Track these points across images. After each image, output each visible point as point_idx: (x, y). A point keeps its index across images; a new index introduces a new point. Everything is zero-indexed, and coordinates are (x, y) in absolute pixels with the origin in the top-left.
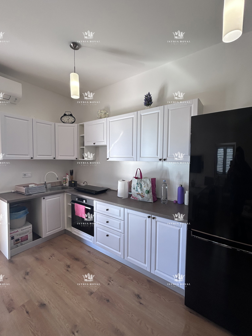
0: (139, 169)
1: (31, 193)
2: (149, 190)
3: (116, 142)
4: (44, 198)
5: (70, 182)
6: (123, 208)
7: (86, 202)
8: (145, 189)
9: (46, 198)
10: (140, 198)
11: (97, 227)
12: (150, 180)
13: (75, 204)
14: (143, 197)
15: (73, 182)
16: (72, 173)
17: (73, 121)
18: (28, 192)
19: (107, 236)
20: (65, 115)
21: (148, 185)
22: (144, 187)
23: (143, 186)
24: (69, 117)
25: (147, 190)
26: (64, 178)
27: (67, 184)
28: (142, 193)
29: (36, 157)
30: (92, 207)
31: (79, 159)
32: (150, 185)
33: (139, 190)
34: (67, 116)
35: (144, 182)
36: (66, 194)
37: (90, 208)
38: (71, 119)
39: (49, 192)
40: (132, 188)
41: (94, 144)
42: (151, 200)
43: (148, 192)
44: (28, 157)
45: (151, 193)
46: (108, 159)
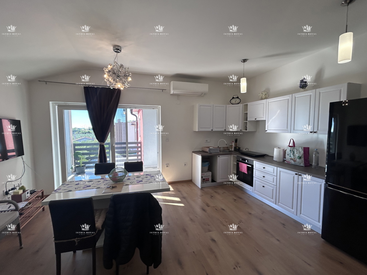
0: (293, 139)
1: (211, 152)
2: (300, 156)
3: (274, 118)
4: (219, 156)
5: (235, 148)
6: (276, 167)
7: (248, 162)
8: (297, 155)
9: (220, 156)
10: (292, 162)
11: (255, 180)
12: (302, 149)
13: (240, 163)
14: (295, 161)
15: (237, 148)
16: (236, 141)
17: (239, 102)
18: (210, 152)
19: (263, 187)
20: (233, 98)
21: (300, 152)
22: (297, 153)
23: (295, 152)
24: (236, 99)
25: (298, 156)
26: (231, 144)
27: (233, 149)
28: (294, 158)
29: (215, 130)
30: (253, 166)
31: (243, 131)
32: (302, 152)
33: (292, 156)
34: (235, 99)
35: (296, 149)
36: (232, 155)
37: (250, 166)
38: (238, 101)
39: (221, 153)
40: (286, 155)
41: (255, 119)
42: (302, 165)
43: (300, 158)
44: (210, 130)
45: (303, 159)
46: (266, 131)
